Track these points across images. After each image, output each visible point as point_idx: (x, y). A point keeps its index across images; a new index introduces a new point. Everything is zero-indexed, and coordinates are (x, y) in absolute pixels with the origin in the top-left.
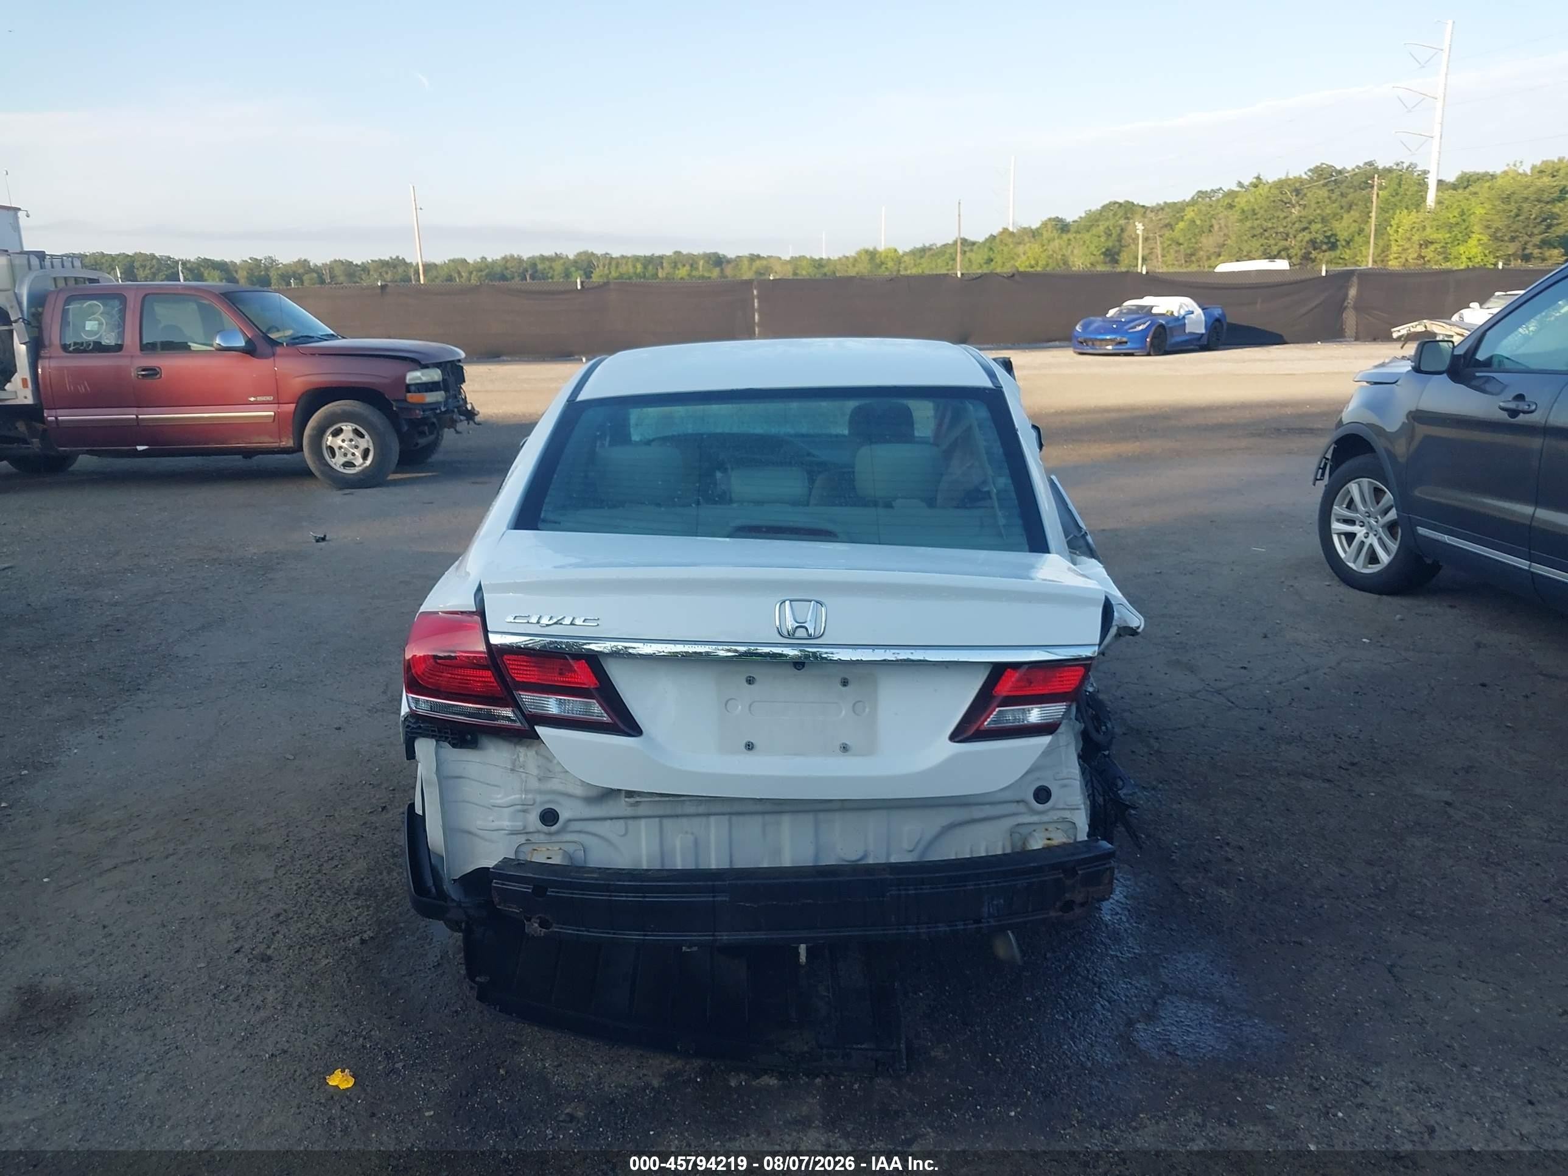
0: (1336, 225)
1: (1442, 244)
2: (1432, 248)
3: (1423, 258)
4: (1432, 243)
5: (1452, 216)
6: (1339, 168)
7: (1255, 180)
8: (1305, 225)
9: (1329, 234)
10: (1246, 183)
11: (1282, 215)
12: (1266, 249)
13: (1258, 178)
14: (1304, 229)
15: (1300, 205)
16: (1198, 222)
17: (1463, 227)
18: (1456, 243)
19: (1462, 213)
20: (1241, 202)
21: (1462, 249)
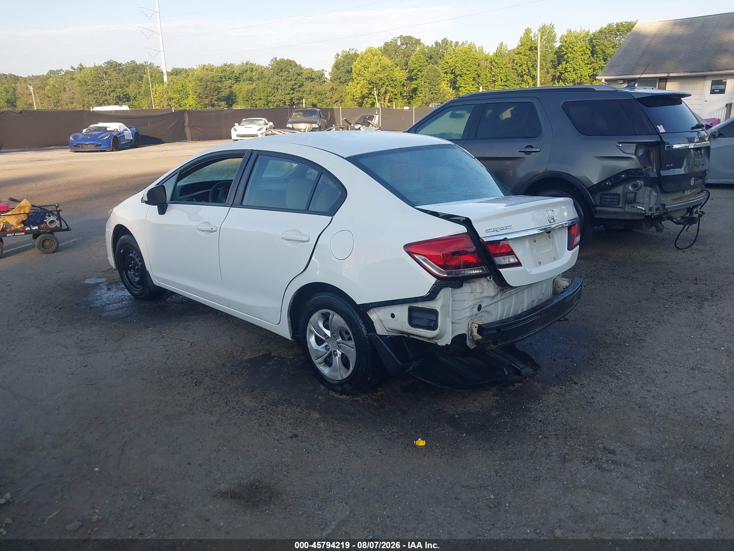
0: (127, 89)
1: (177, 99)
2: (173, 101)
3: (170, 105)
4: (172, 99)
5: (179, 87)
6: (119, 63)
7: (79, 66)
8: (113, 89)
9: (125, 93)
10: (76, 67)
11: (101, 84)
12: (97, 100)
13: (81, 65)
14: (113, 91)
15: (108, 79)
16: (57, 86)
17: (185, 92)
18: (183, 99)
19: (183, 86)
20: (78, 76)
21: (186, 102)
